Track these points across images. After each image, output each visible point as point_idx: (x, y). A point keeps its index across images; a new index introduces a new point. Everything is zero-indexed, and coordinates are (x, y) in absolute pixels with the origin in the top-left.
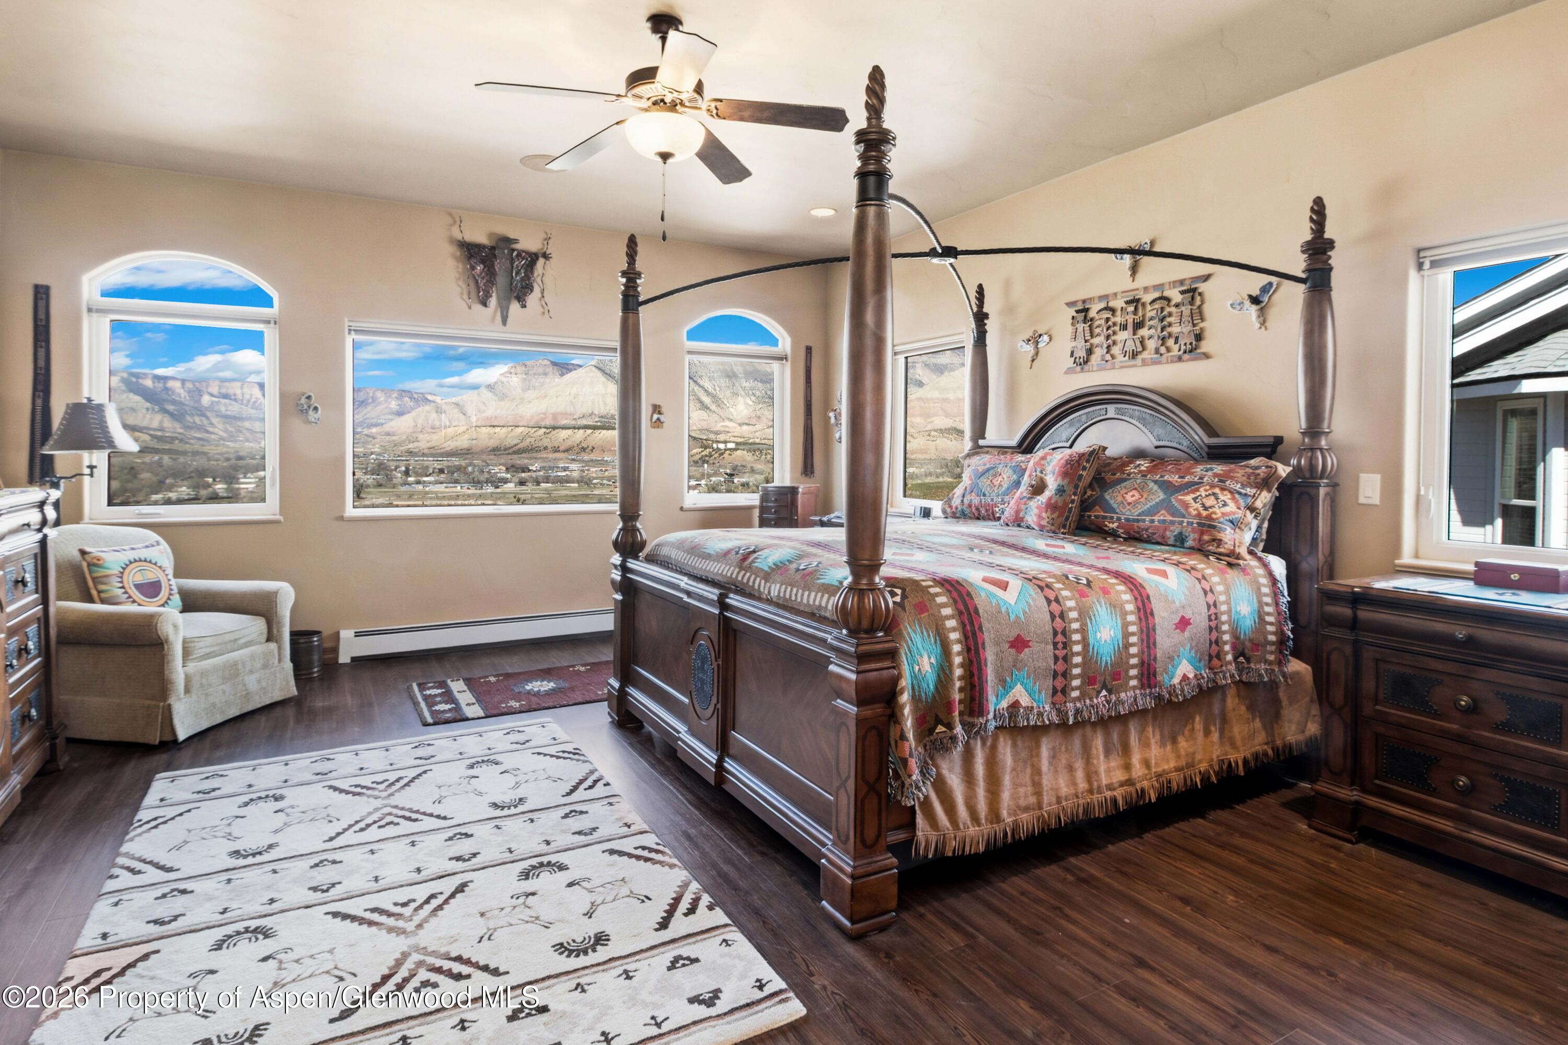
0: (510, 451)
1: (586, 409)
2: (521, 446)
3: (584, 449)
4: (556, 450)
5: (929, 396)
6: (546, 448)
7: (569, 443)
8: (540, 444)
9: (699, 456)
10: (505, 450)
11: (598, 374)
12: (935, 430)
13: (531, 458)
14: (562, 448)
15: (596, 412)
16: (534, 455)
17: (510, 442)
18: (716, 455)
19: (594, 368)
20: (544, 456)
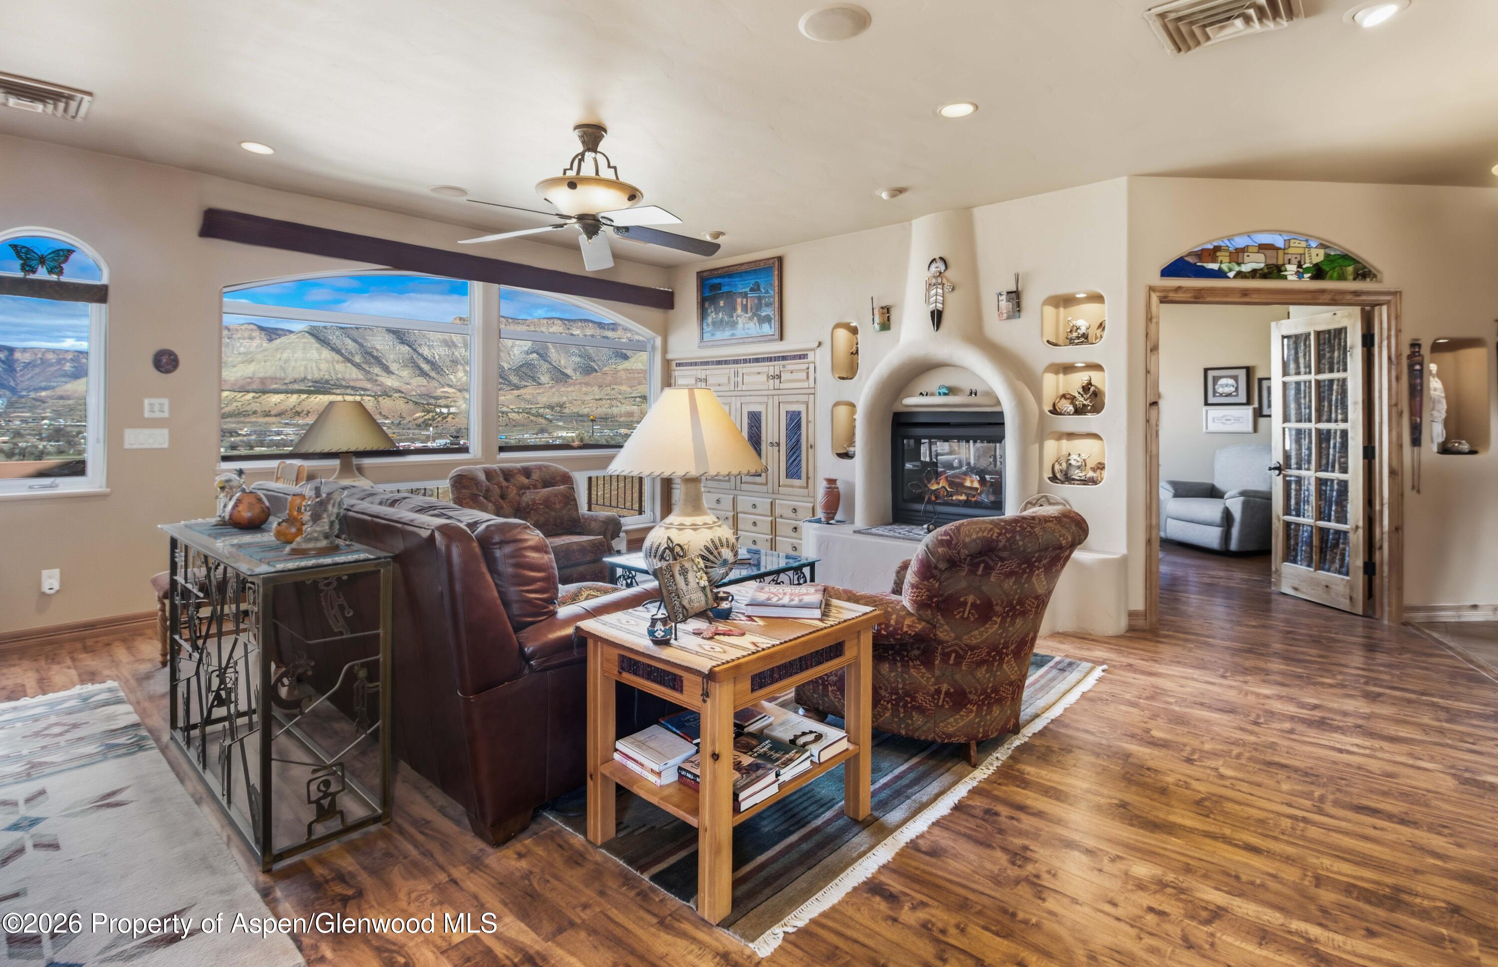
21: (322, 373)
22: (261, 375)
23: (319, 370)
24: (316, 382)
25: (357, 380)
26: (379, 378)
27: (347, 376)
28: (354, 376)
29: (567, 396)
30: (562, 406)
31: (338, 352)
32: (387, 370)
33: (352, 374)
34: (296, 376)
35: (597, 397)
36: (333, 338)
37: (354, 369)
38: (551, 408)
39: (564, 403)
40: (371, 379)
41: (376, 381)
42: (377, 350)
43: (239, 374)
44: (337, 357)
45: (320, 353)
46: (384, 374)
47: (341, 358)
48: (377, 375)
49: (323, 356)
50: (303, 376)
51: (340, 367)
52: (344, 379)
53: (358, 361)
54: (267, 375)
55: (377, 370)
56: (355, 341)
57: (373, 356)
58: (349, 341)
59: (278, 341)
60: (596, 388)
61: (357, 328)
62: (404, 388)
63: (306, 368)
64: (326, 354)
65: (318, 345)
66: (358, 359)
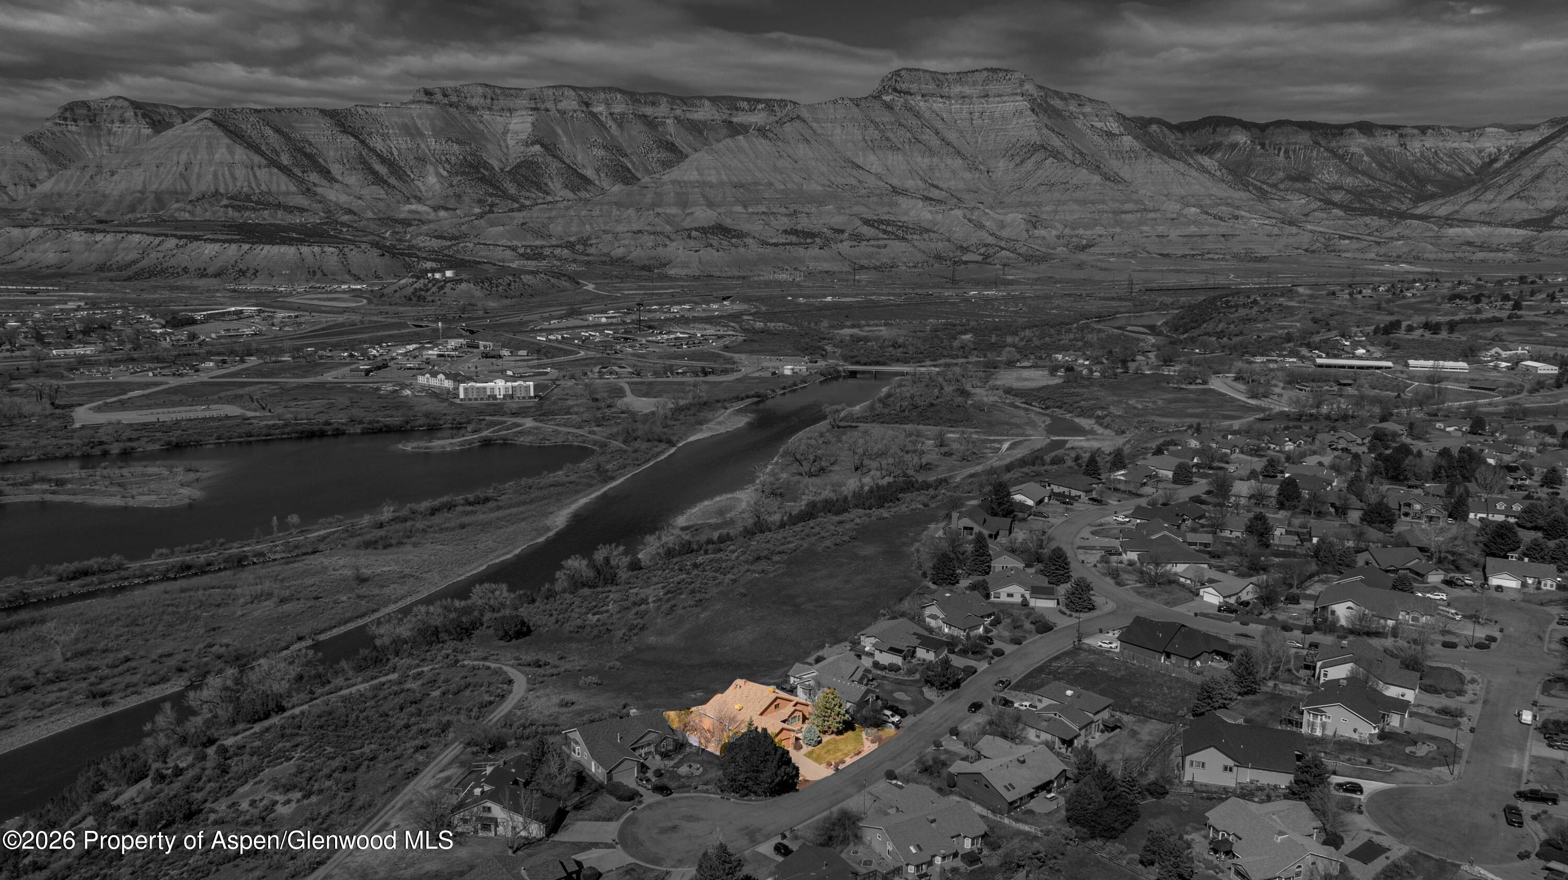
0: (130, 272)
1: (205, 185)
2: (144, 263)
3: (243, 273)
4: (203, 273)
5: (686, 178)
6: (186, 270)
7: (218, 263)
8: (173, 262)
9: (412, 290)
10: (120, 269)
11: (220, 133)
12: (696, 229)
13: (172, 288)
14: (210, 271)
15: (222, 190)
16: (171, 281)
17: (123, 257)
18: (434, 289)
19: (211, 124)
20: (187, 282)
21: (239, 184)
22: (154, 187)
23: (234, 178)
24: (232, 198)
25: (288, 193)
26: (319, 190)
27: (274, 188)
28: (283, 188)
29: (591, 224)
30: (585, 242)
31: (257, 150)
32: (326, 173)
33: (282, 184)
34: (203, 188)
35: (635, 227)
36: (246, 127)
37: (283, 179)
38: (571, 246)
39: (589, 238)
40: (308, 190)
41: (315, 194)
42: (311, 144)
43: (123, 186)
44: (257, 159)
45: (232, 153)
46: (324, 182)
47: (264, 162)
48: (315, 185)
49: (237, 157)
50: (212, 189)
51: (262, 174)
52: (269, 193)
53: (286, 163)
54: (163, 187)
55: (314, 177)
56: (278, 131)
57: (306, 155)
58: (269, 132)
59: (170, 132)
60: (631, 211)
61: (278, 110)
62: (356, 205)
63: (215, 175)
64: (241, 154)
65: (226, 141)
66: (285, 160)
